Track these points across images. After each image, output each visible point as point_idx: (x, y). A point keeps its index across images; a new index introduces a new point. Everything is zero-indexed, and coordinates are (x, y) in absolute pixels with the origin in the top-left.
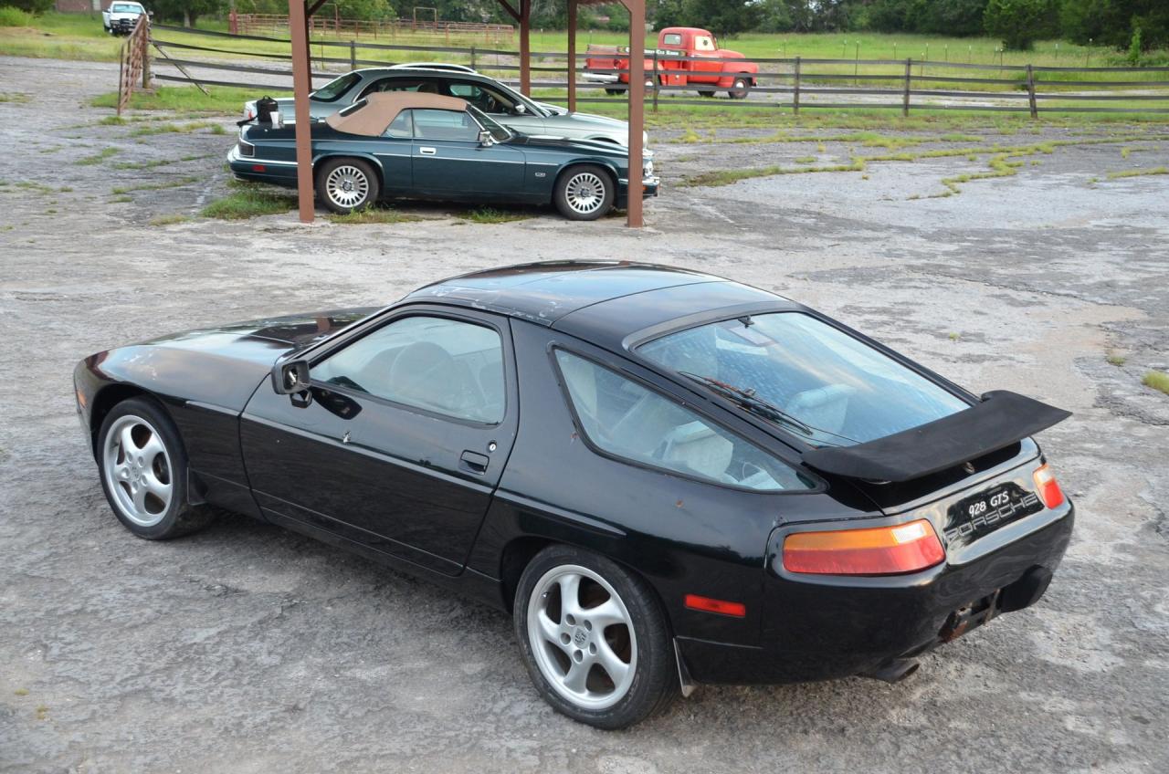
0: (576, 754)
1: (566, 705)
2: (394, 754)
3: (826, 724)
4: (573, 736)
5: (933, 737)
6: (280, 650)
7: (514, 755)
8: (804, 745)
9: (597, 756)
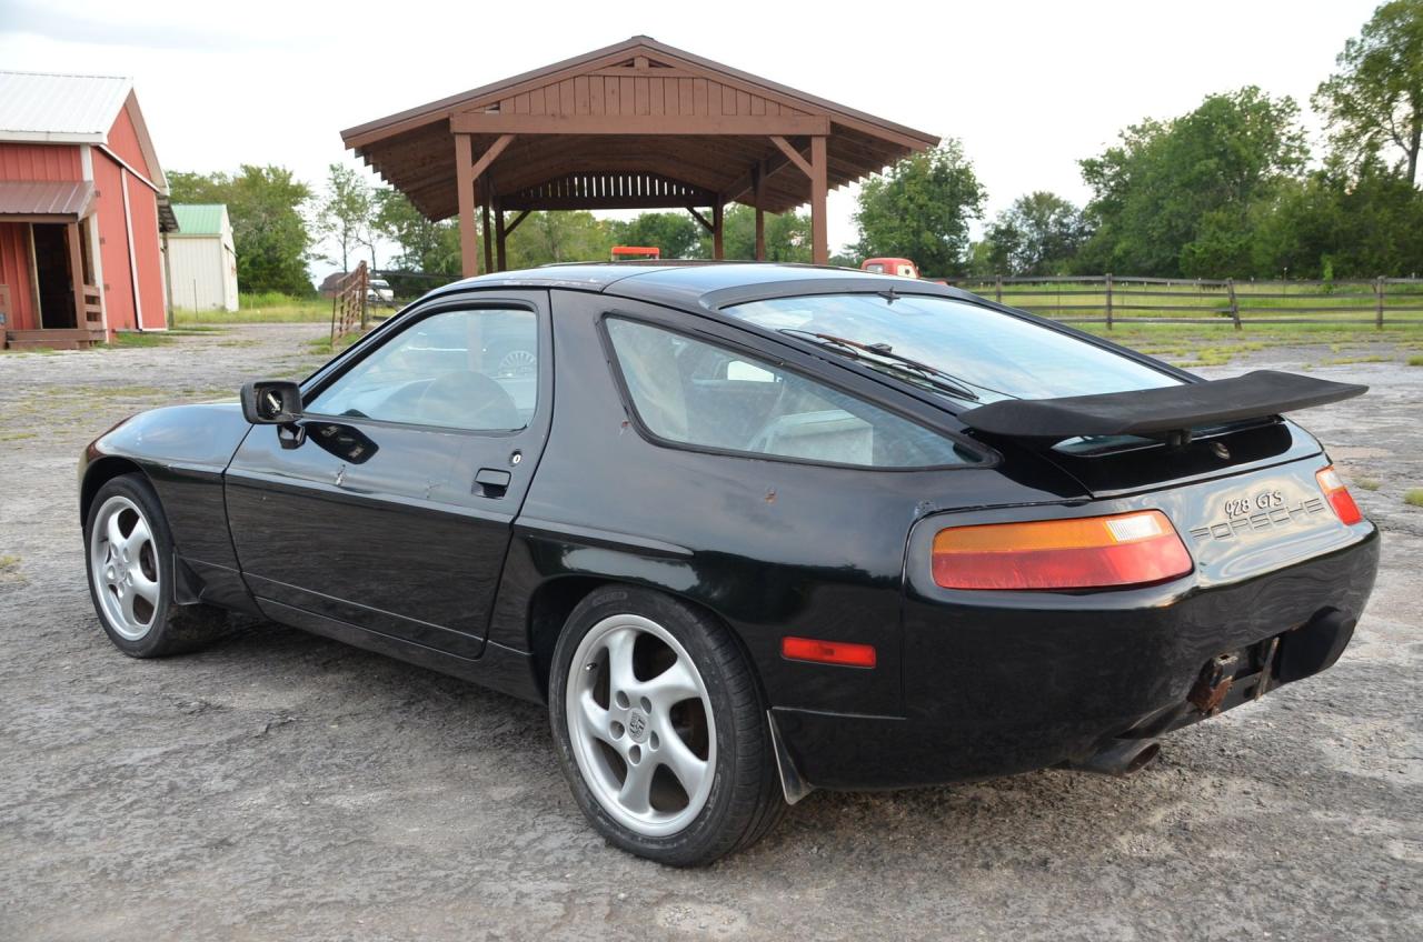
0: (624, 901)
1: (622, 832)
2: (342, 902)
3: (1018, 854)
4: (627, 876)
5: (1186, 869)
6: (243, 774)
7: (526, 901)
8: (983, 884)
9: (658, 904)
